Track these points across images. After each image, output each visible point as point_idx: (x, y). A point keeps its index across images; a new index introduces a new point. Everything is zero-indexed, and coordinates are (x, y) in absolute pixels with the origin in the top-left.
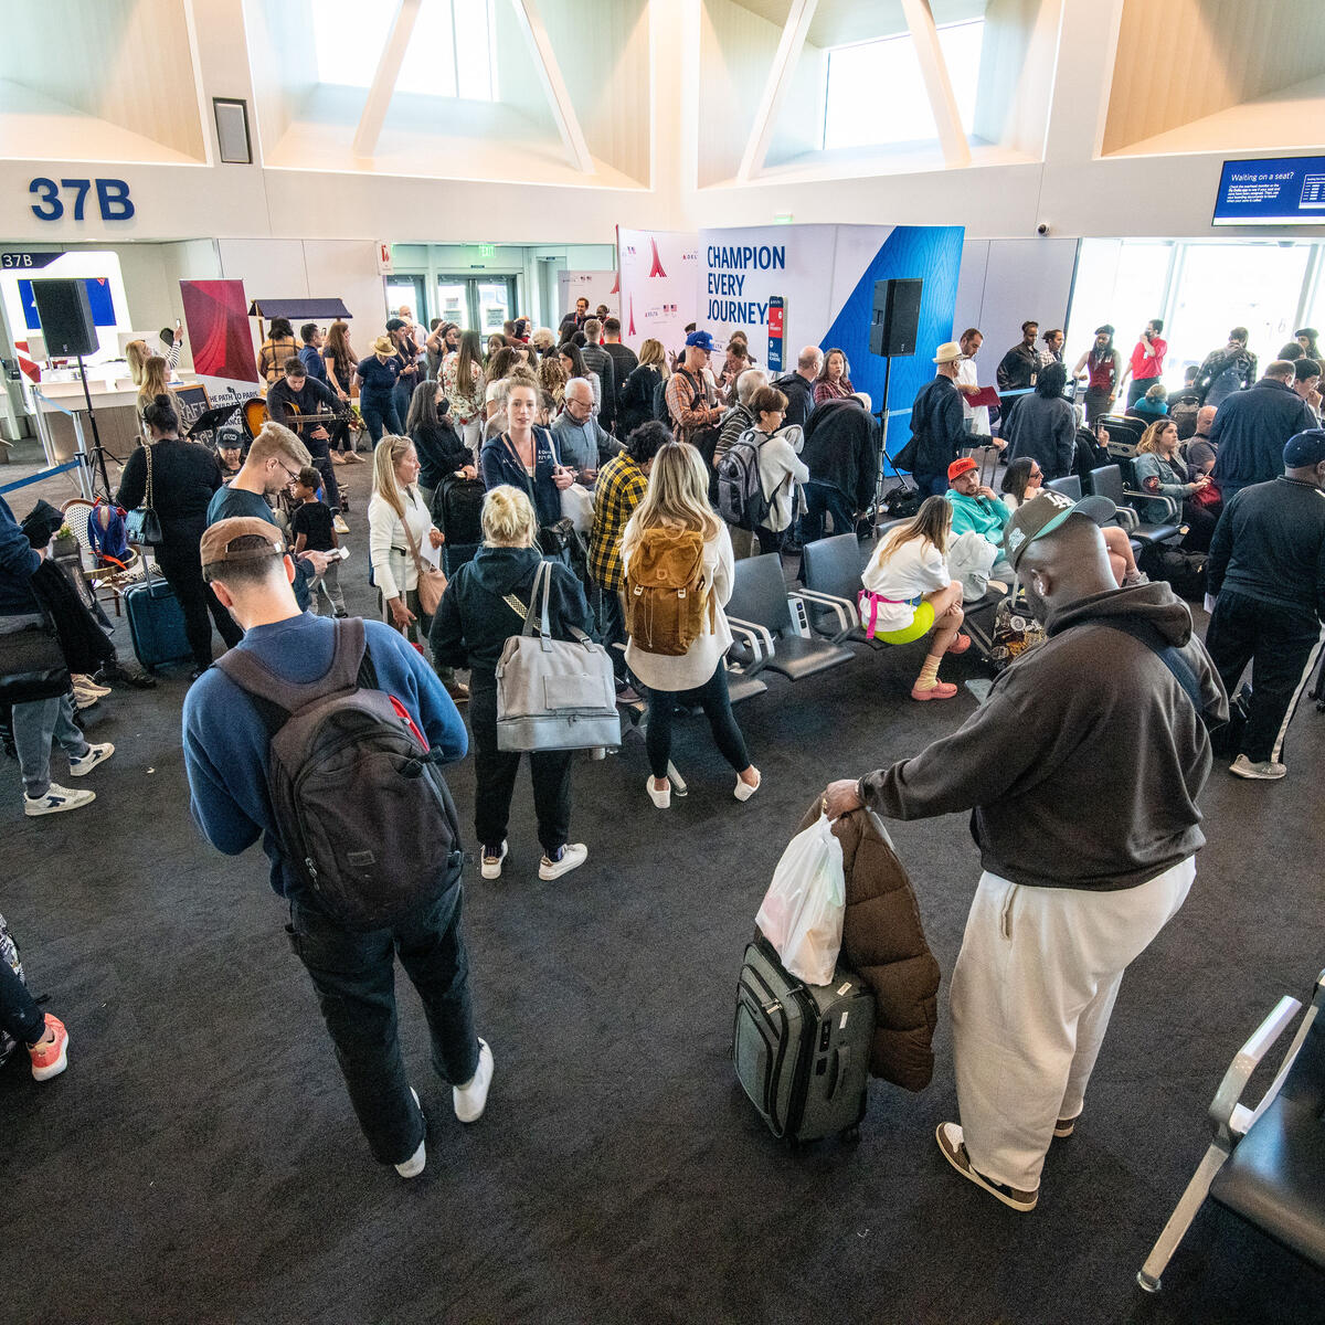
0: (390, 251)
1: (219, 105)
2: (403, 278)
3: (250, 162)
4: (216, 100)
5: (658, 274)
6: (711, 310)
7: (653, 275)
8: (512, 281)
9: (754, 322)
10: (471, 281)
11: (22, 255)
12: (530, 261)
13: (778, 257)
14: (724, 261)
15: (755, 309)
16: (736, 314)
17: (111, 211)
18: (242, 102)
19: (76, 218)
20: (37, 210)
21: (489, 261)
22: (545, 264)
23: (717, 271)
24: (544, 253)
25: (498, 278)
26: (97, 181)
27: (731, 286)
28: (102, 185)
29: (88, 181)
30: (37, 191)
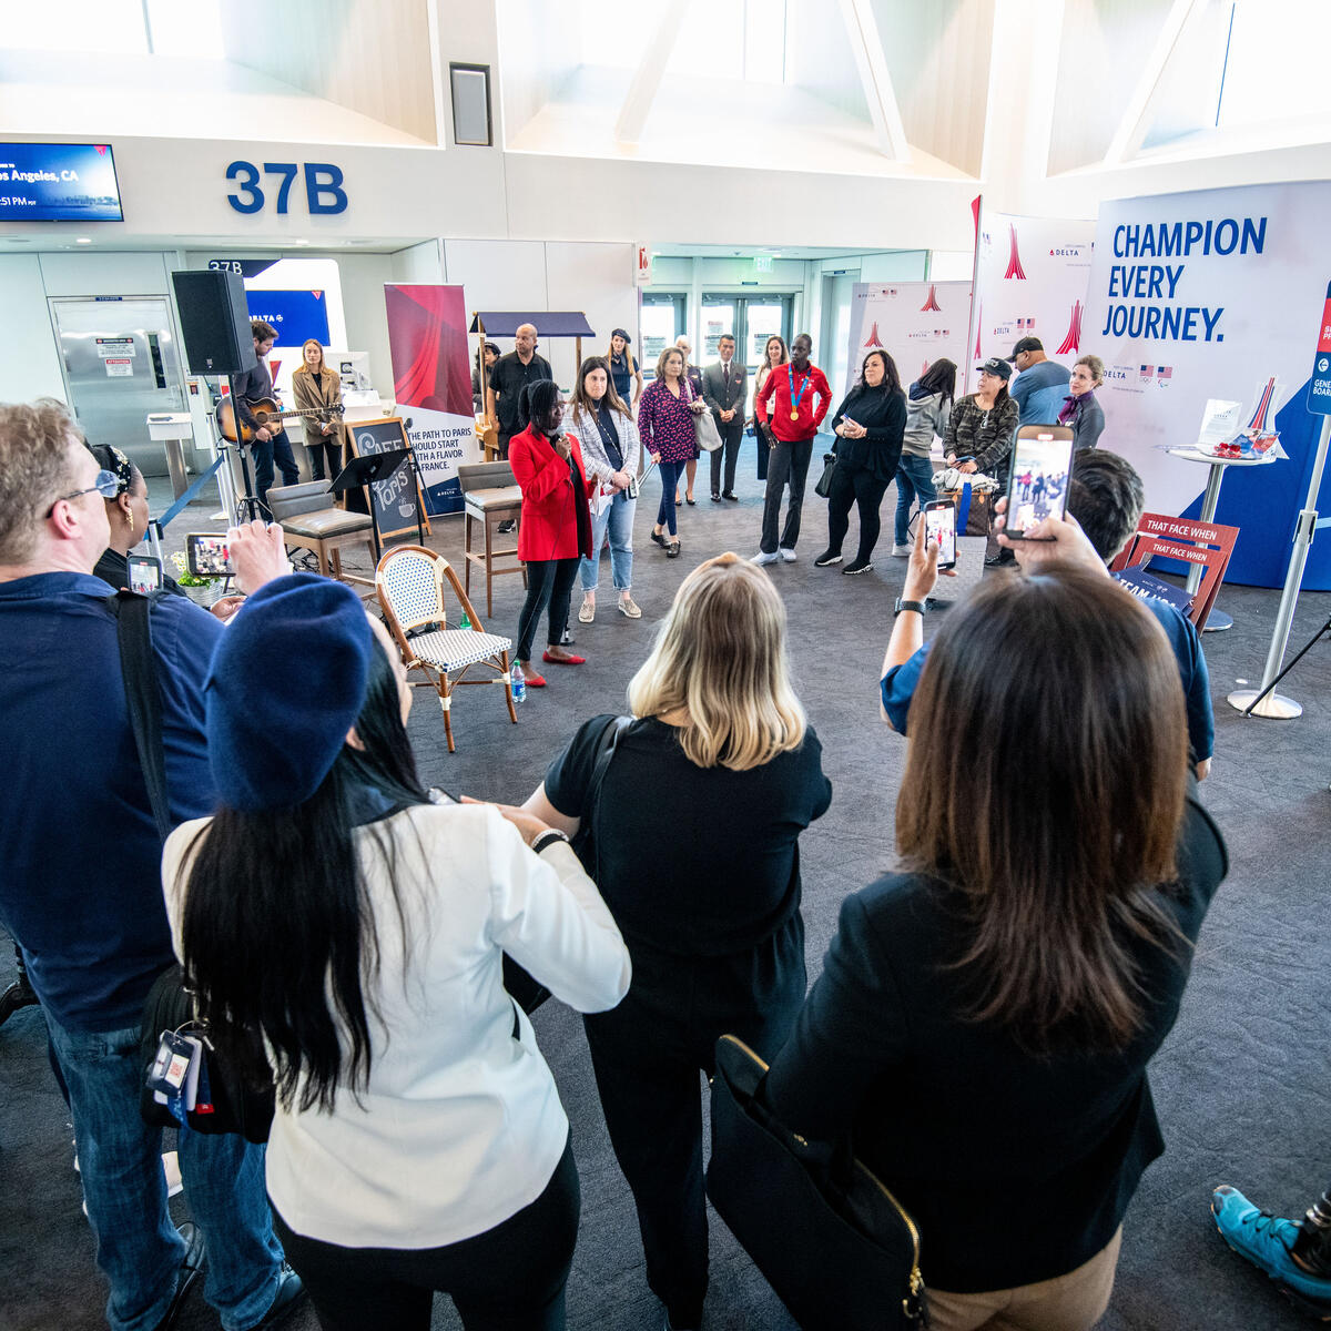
0: (650, 256)
1: (457, 72)
2: (662, 297)
3: (490, 144)
4: (454, 66)
5: (1015, 275)
6: (1111, 319)
7: (1009, 276)
8: (789, 301)
9: (1193, 338)
10: (740, 300)
11: (231, 261)
12: (813, 276)
13: (1253, 235)
14: (1145, 246)
15: (1197, 317)
16: (1159, 327)
17: (321, 204)
18: (485, 69)
19: (279, 212)
20: (233, 200)
21: (764, 275)
22: (831, 281)
23: (1129, 262)
24: (831, 266)
25: (772, 297)
26: (307, 166)
27: (1154, 284)
28: (311, 170)
29: (295, 165)
30: (234, 177)
